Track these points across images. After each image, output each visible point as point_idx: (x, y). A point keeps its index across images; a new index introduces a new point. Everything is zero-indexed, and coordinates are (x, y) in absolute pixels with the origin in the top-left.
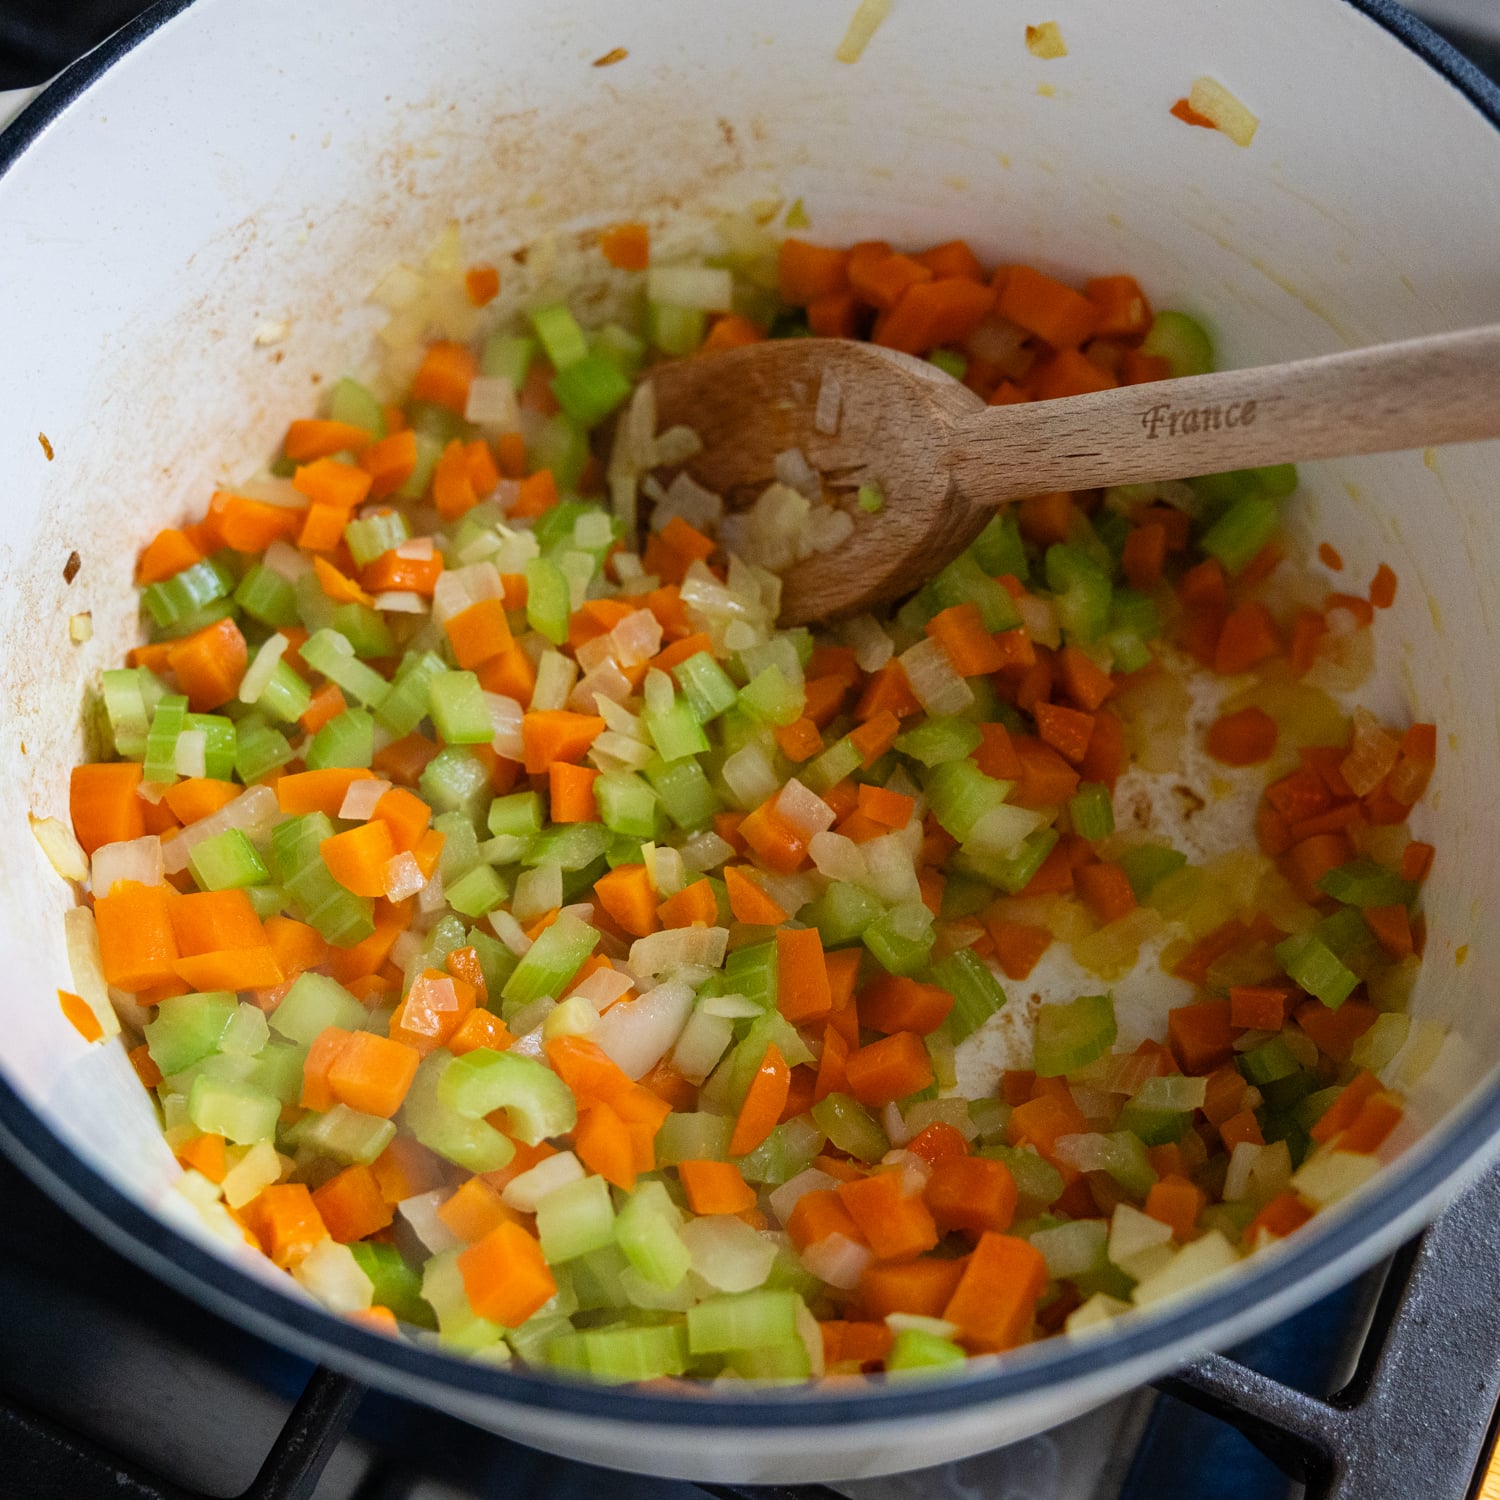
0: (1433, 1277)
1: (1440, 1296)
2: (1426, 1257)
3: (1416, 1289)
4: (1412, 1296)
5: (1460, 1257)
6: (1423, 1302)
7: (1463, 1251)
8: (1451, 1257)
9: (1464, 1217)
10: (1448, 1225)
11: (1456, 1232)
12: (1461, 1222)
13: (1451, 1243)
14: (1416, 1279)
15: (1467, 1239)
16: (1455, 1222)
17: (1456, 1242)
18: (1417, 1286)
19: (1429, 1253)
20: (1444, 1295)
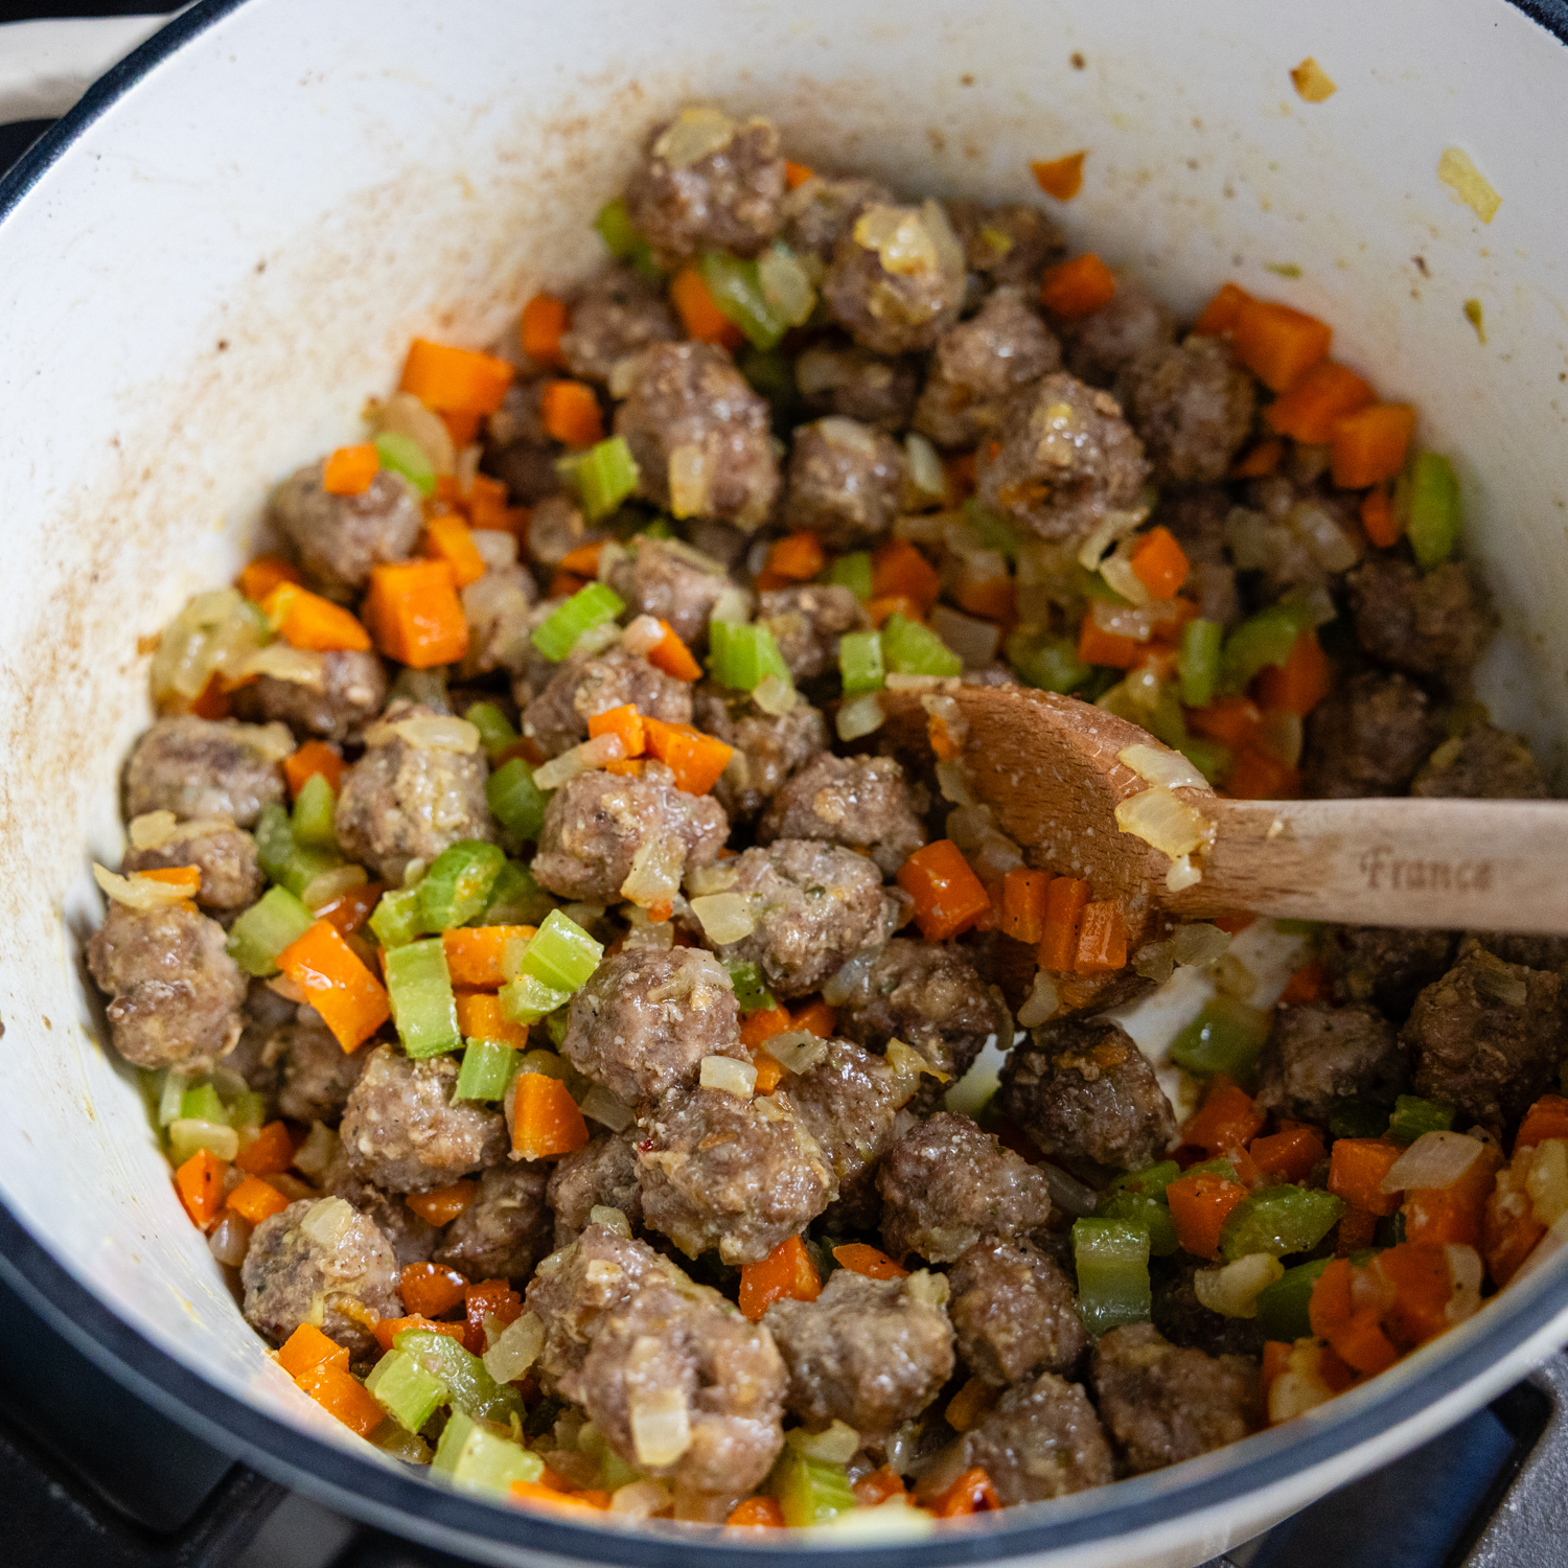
0: (1512, 1535)
1: (1515, 1558)
2: (1508, 1510)
3: (1489, 1545)
4: (1482, 1552)
5: (1547, 1518)
6: (1494, 1561)
7: (1553, 1512)
8: (1537, 1516)
9: (1562, 1473)
10: (1542, 1480)
11: (1549, 1488)
12: (1557, 1479)
13: (1541, 1501)
14: (1490, 1535)
15: (1561, 1499)
16: (1550, 1477)
17: (1546, 1500)
18: (1491, 1542)
19: (1513, 1507)
20: (1520, 1558)
